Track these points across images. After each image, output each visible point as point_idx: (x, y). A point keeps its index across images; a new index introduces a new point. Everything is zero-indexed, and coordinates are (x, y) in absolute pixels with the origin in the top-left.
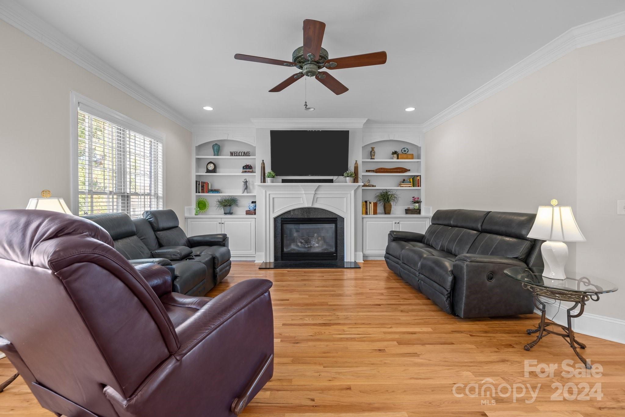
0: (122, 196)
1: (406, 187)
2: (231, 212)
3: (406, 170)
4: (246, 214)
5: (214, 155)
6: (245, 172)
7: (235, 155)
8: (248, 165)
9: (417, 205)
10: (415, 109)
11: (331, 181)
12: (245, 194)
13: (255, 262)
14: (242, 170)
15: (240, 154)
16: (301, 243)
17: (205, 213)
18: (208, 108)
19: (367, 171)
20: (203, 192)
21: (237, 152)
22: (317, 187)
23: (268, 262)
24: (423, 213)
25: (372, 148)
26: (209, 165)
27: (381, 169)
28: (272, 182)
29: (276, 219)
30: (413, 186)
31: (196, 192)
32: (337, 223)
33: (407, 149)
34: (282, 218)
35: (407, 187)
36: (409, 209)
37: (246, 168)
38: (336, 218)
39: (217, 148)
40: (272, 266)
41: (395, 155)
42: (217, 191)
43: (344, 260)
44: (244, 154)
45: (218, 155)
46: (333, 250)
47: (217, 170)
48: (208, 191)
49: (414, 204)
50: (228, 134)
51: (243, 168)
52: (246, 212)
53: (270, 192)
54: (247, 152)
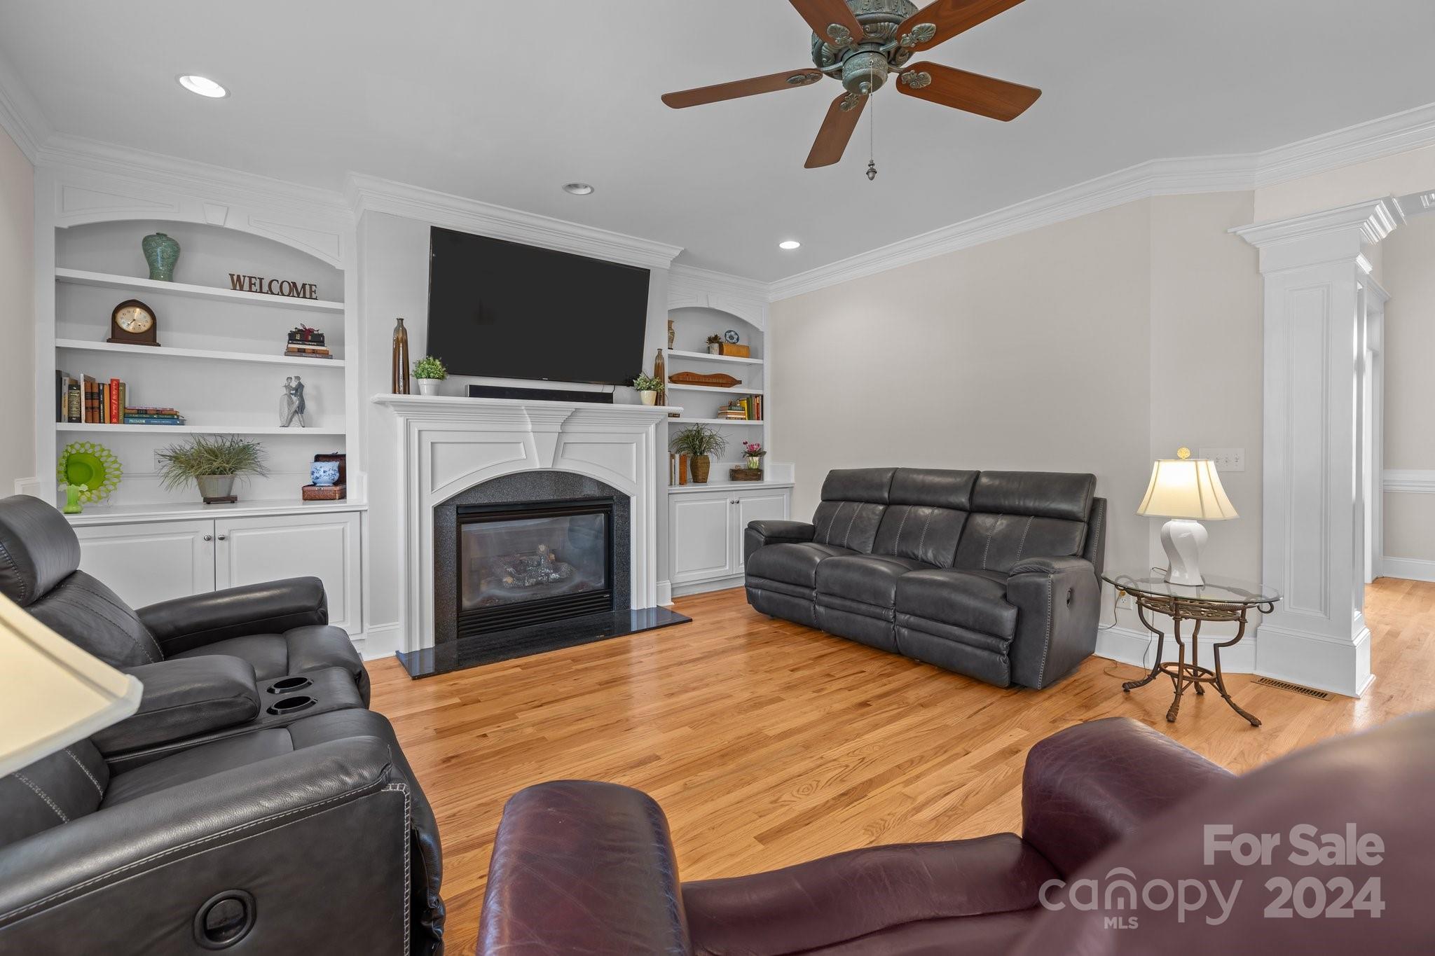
1: (735, 418)
2: (233, 494)
3: (732, 382)
4: (305, 499)
5: (153, 276)
6: (301, 352)
7: (250, 287)
8: (310, 331)
9: (756, 459)
10: (800, 246)
11: (607, 398)
12: (295, 429)
14: (284, 344)
15: (275, 287)
16: (511, 574)
20: (95, 418)
21: (261, 279)
22: (569, 414)
23: (418, 649)
24: (768, 478)
25: (669, 322)
26: (124, 311)
27: (687, 374)
28: (438, 392)
29: (438, 510)
30: (750, 418)
31: (61, 420)
32: (611, 511)
33: (736, 333)
34: (458, 507)
35: (737, 420)
36: (739, 470)
37: (304, 340)
38: (611, 498)
40: (430, 666)
41: (716, 346)
43: (629, 607)
44: (291, 290)
45: (170, 279)
46: (601, 583)
48: (121, 414)
49: (751, 458)
51: (292, 337)
52: (304, 492)
53: (424, 426)
54: (304, 285)
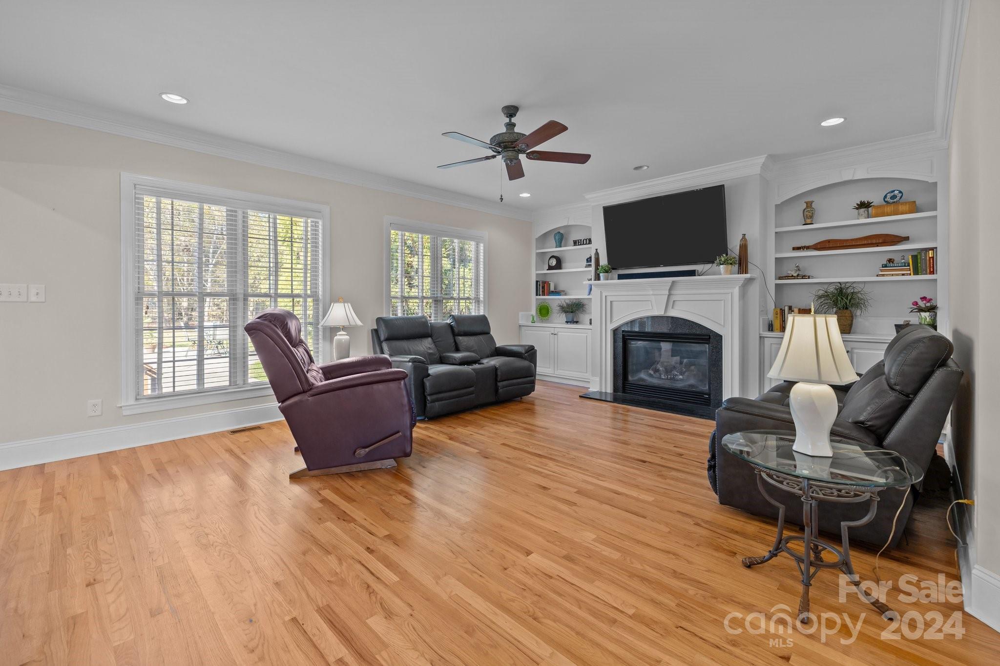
0: (435, 301)
1: (893, 275)
2: (575, 320)
3: (896, 240)
5: (557, 247)
6: (589, 266)
7: (579, 244)
9: (926, 315)
10: (845, 119)
11: (692, 273)
13: (589, 390)
14: (585, 263)
15: (585, 242)
17: (547, 321)
18: (526, 195)
19: (794, 249)
20: (544, 294)
21: (579, 240)
22: (670, 284)
23: (604, 391)
25: (807, 203)
26: (551, 259)
27: (829, 241)
28: (607, 279)
29: (615, 332)
30: (916, 272)
31: (537, 295)
32: (709, 343)
33: (900, 192)
34: (623, 331)
37: (590, 261)
38: (709, 335)
39: (560, 237)
40: (608, 398)
41: (863, 211)
42: (557, 293)
44: (589, 242)
45: (561, 246)
46: (706, 388)
47: (563, 265)
48: (548, 292)
49: (919, 313)
50: (569, 218)
51: (587, 260)
53: (607, 294)
